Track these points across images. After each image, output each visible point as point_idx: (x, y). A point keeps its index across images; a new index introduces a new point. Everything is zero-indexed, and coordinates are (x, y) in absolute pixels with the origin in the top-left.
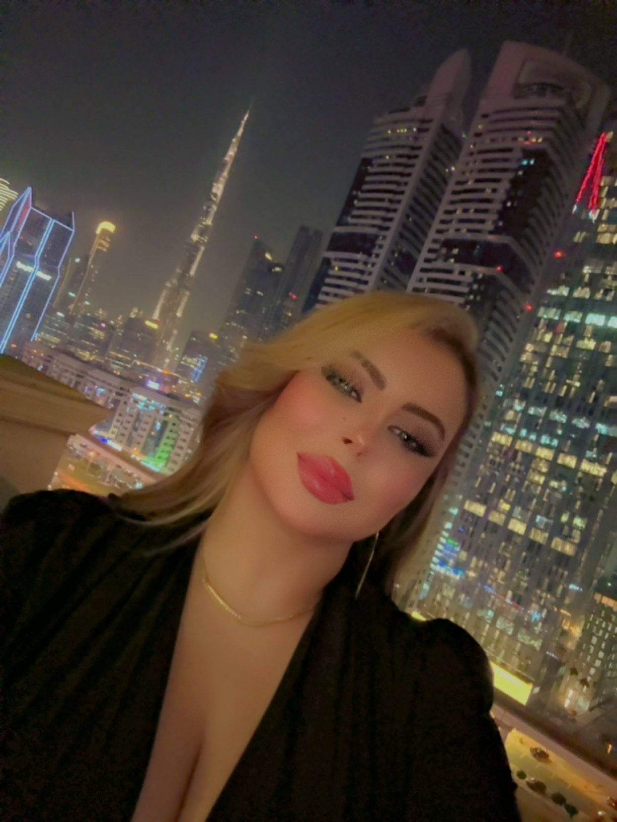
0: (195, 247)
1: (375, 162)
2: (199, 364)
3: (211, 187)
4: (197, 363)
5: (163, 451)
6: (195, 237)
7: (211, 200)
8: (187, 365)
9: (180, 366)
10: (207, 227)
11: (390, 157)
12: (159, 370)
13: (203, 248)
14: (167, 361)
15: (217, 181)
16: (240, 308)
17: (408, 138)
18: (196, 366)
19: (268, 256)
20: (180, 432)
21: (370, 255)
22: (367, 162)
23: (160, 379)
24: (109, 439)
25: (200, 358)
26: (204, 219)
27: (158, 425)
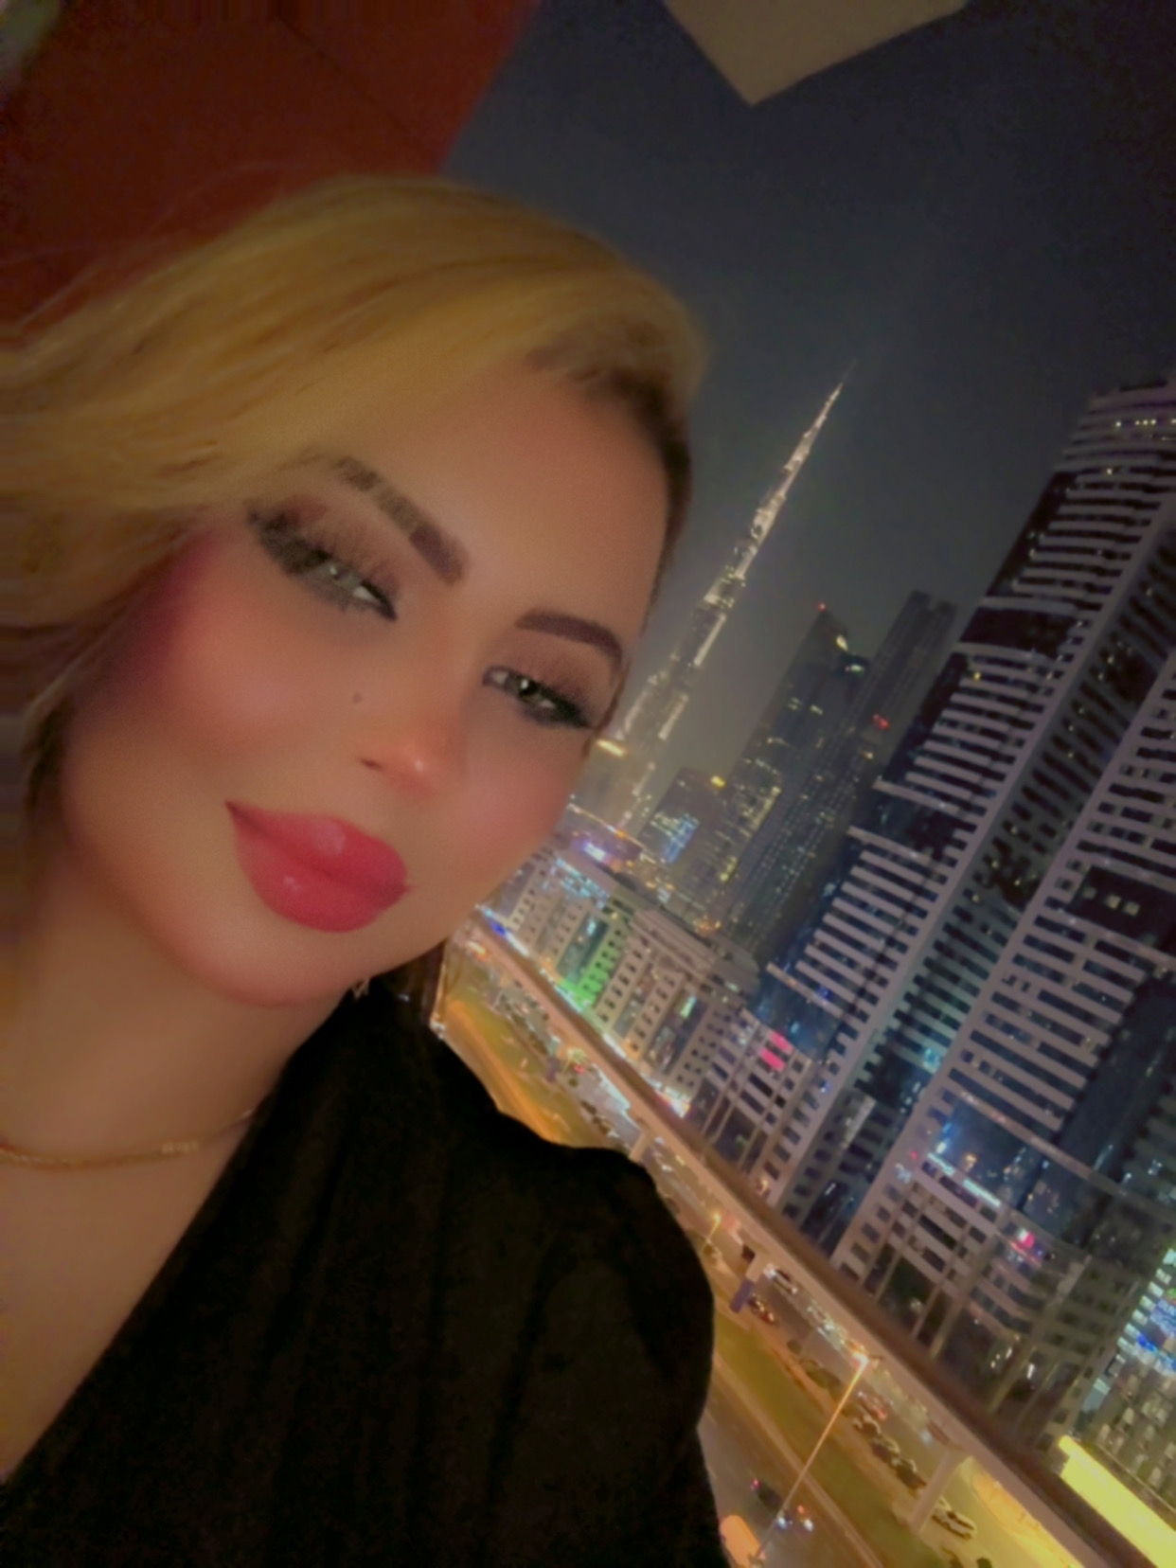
0: (709, 615)
1: (1081, 479)
2: (682, 832)
3: (753, 514)
4: (678, 829)
5: (592, 977)
6: (712, 598)
7: (748, 537)
8: (661, 828)
9: (648, 828)
10: (735, 582)
11: (1116, 470)
12: (612, 829)
13: (723, 618)
14: (628, 815)
15: (766, 505)
16: (776, 735)
17: (1156, 436)
18: (675, 833)
19: (841, 643)
20: (626, 951)
21: (1053, 655)
22: (1065, 479)
23: (608, 843)
24: (510, 930)
25: (685, 819)
26: (732, 569)
27: (592, 927)
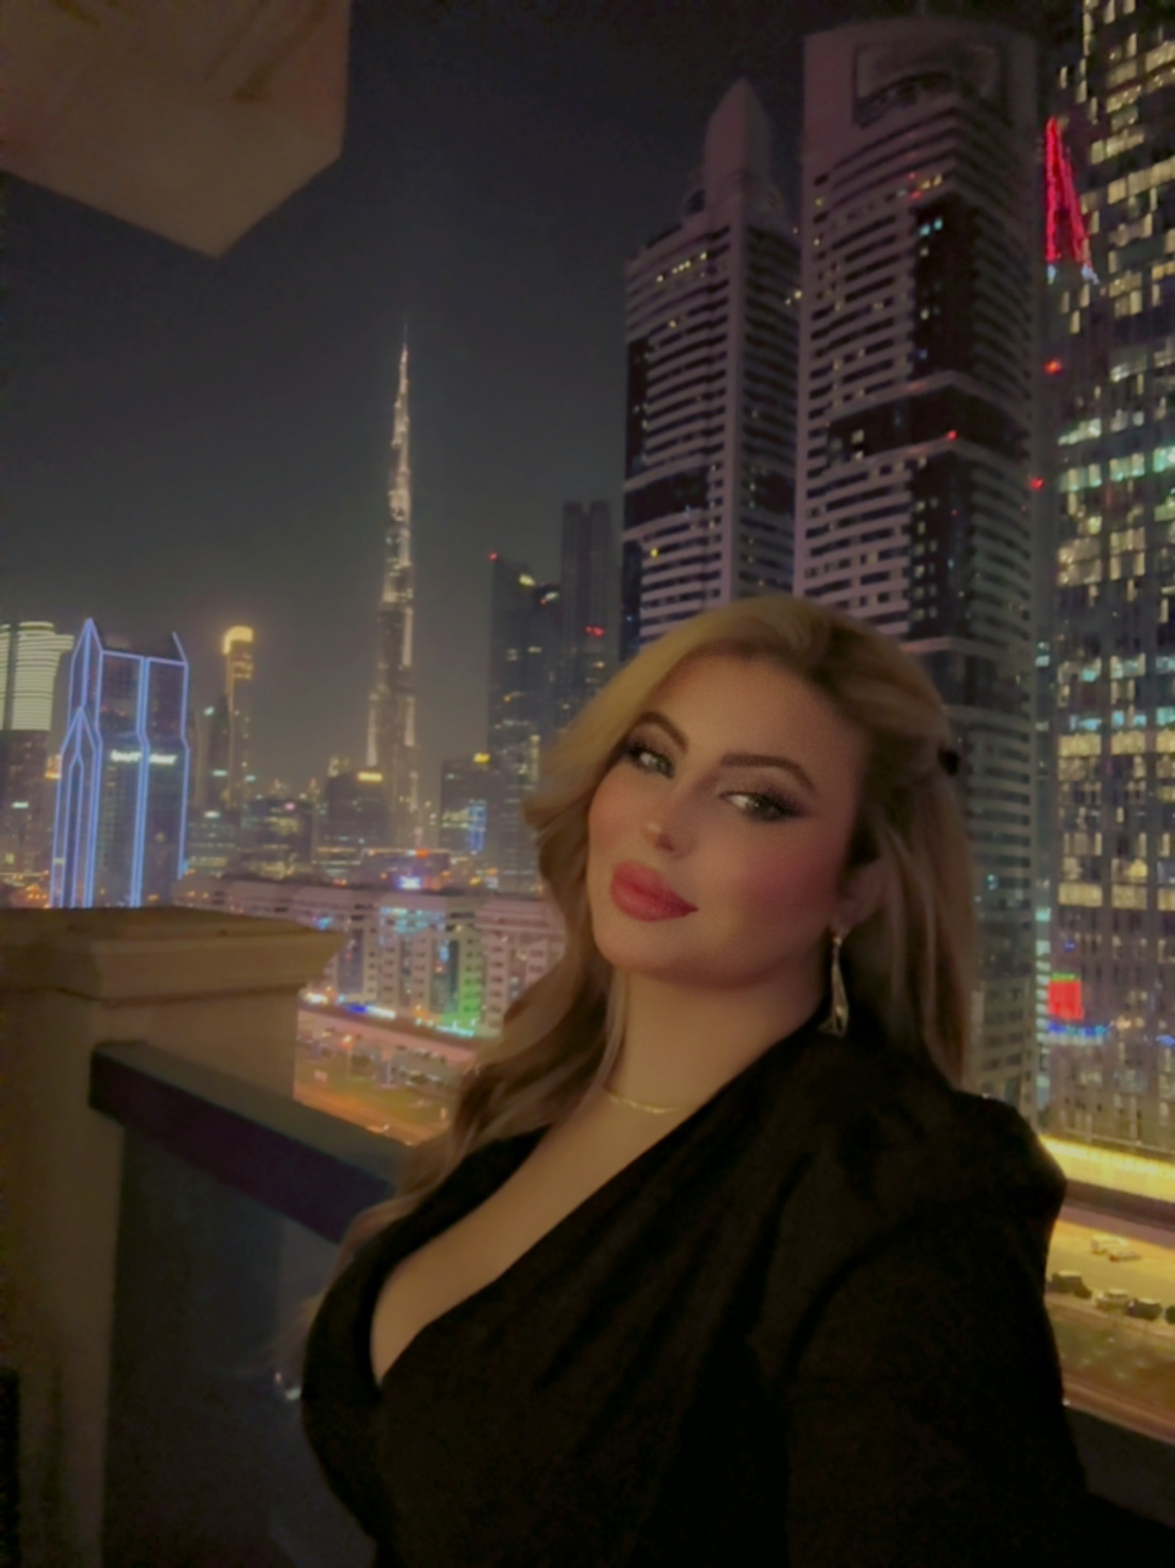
0: (395, 615)
1: (654, 341)
2: (475, 818)
3: (386, 500)
4: (469, 818)
5: (468, 996)
6: (390, 596)
7: (393, 522)
8: (454, 826)
9: (444, 832)
10: (404, 571)
11: (677, 321)
12: (412, 853)
13: (409, 612)
14: (419, 831)
15: (394, 486)
16: (507, 692)
17: (696, 275)
18: (470, 822)
19: (526, 580)
20: (487, 953)
21: (704, 504)
22: (639, 347)
23: (418, 869)
24: (368, 1003)
25: (471, 805)
26: (395, 560)
27: (444, 953)
